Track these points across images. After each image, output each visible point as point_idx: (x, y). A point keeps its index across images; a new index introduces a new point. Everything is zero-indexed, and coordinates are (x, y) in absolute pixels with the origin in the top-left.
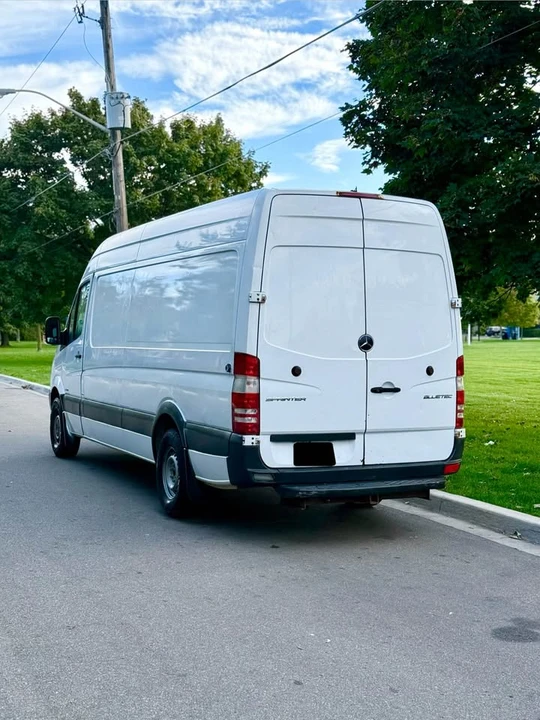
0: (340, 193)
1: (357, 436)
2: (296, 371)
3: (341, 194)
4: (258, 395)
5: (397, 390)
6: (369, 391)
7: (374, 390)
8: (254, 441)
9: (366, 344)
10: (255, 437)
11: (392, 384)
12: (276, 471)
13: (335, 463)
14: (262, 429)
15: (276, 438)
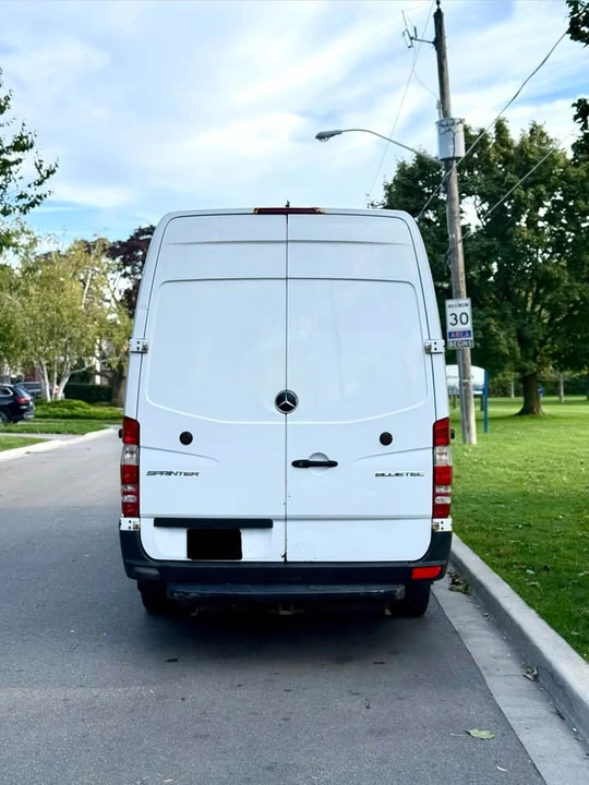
0: (261, 209)
1: (275, 524)
2: (186, 438)
3: (261, 211)
4: (138, 467)
5: (333, 464)
6: (289, 464)
7: (296, 464)
8: (131, 525)
9: (286, 402)
10: (133, 519)
11: (325, 456)
12: (159, 564)
13: (241, 558)
14: (142, 511)
15: (161, 522)
